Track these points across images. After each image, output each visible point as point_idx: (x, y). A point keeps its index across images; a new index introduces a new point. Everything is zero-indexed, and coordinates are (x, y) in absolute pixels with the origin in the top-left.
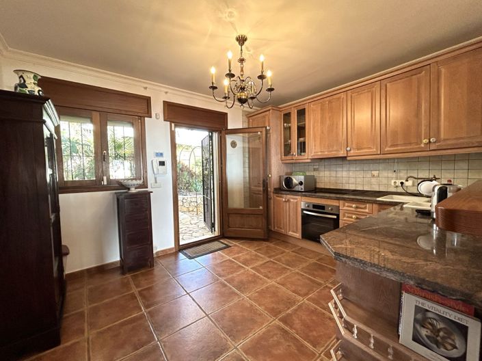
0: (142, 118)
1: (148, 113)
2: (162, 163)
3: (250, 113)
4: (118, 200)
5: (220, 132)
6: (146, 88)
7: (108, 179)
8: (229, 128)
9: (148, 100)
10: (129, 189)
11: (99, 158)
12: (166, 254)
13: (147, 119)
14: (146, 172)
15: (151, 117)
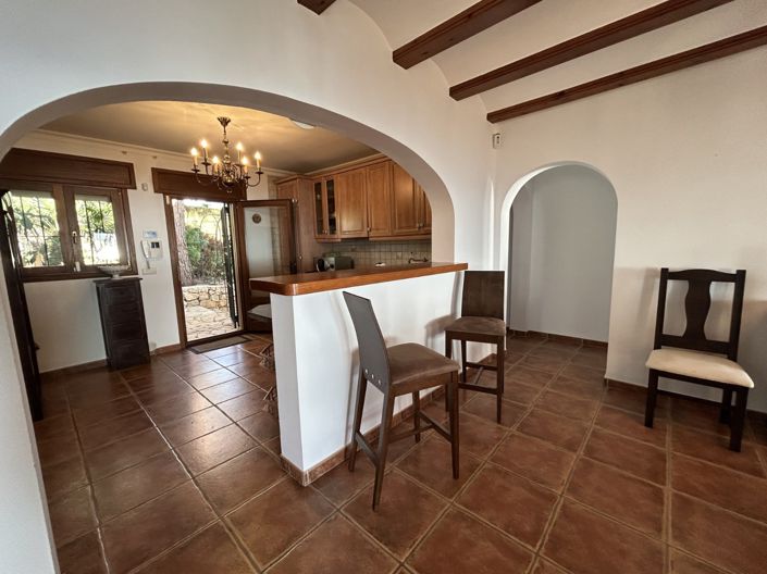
0: (123, 190)
1: (131, 183)
2: (157, 245)
3: (279, 178)
4: (98, 288)
5: (236, 204)
6: (124, 153)
7: (82, 265)
8: (249, 199)
9: (129, 167)
10: (111, 276)
11: (67, 240)
12: (169, 352)
13: (130, 192)
14: (135, 256)
15: (135, 188)
